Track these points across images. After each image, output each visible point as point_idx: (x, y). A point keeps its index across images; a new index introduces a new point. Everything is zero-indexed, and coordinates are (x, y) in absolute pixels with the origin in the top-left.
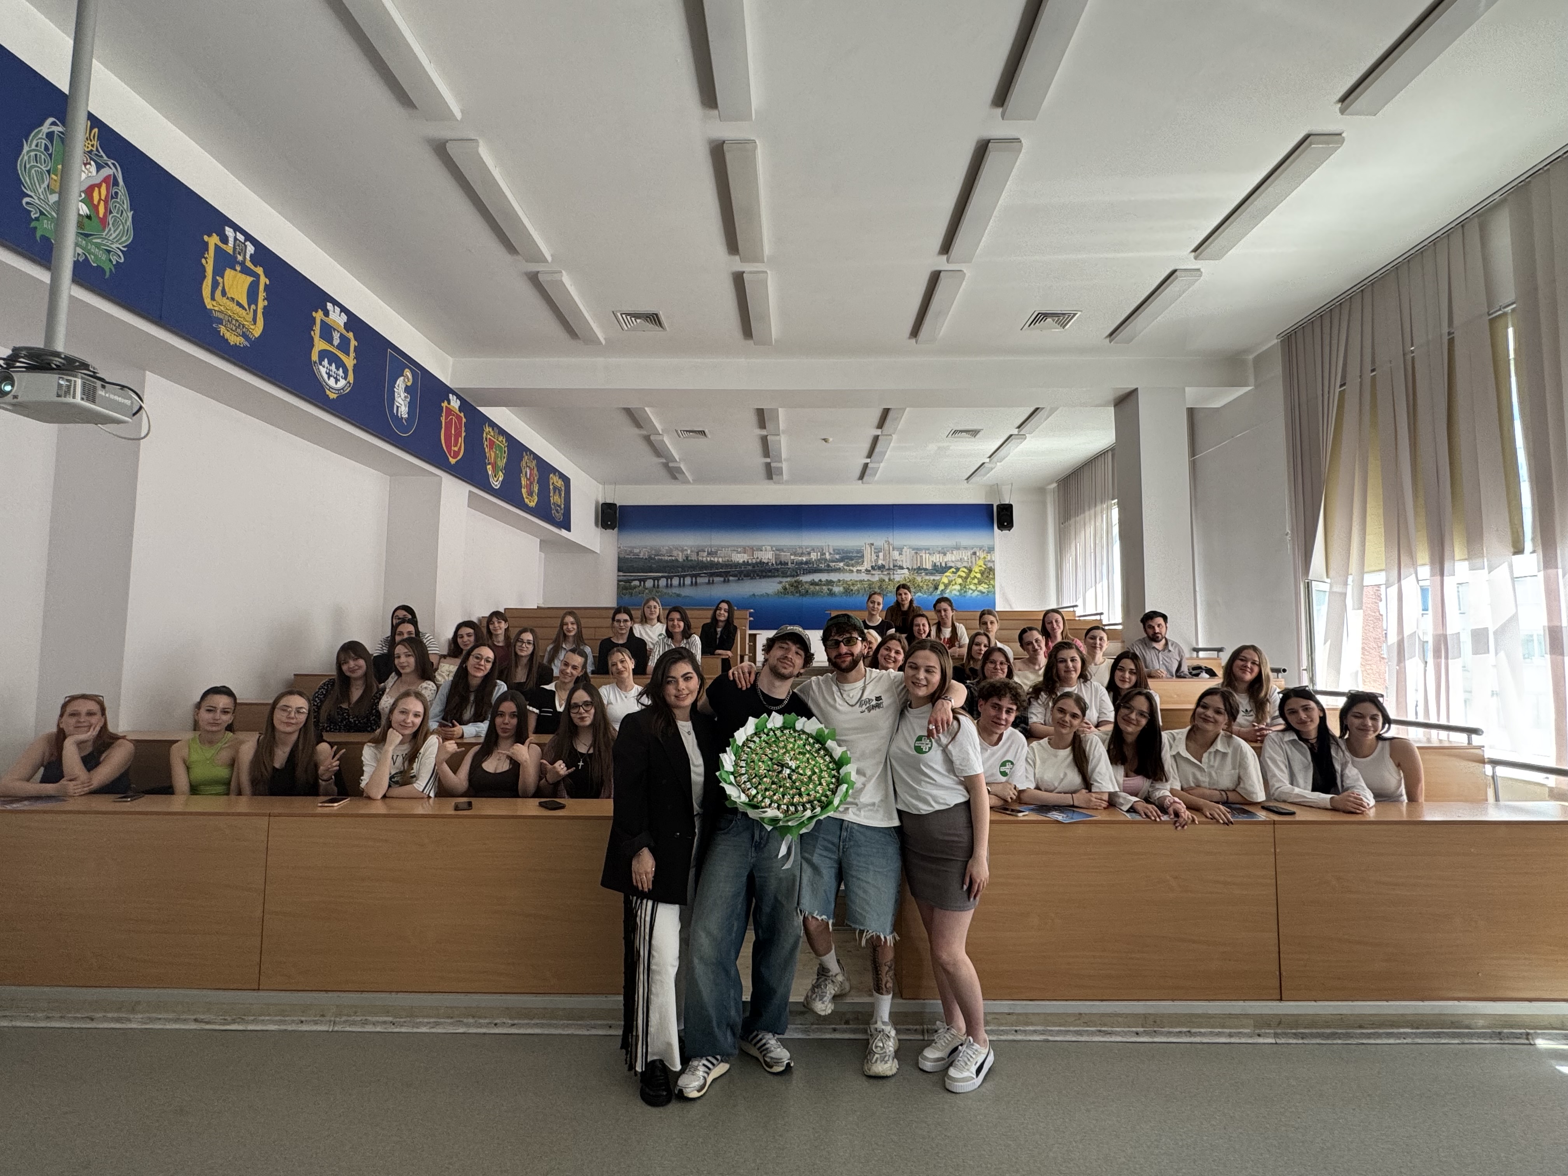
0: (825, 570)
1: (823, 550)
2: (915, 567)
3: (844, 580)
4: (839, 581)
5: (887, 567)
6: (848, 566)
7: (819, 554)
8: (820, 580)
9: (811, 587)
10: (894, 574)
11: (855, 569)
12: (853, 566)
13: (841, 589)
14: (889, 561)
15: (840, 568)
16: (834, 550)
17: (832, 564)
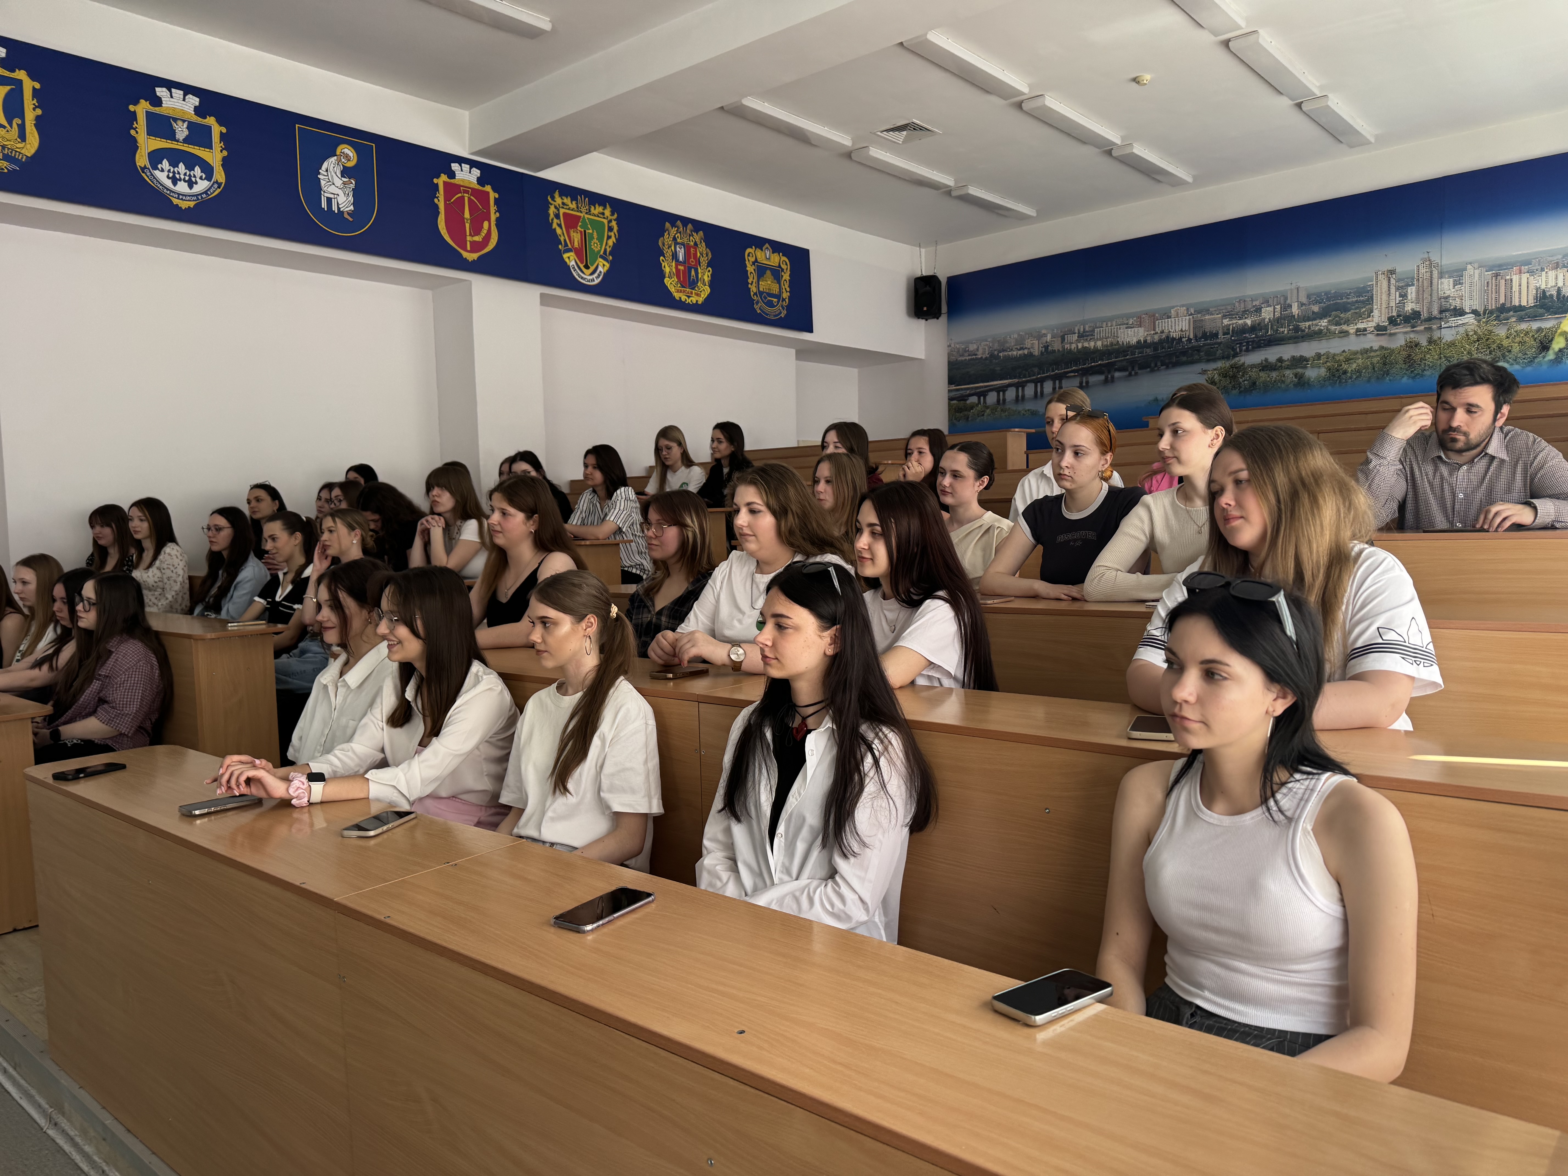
0: (1290, 338)
1: (1286, 299)
2: (1492, 306)
3: (1327, 354)
4: (1319, 356)
5: (1424, 315)
6: (1338, 324)
7: (1278, 307)
8: (1280, 360)
9: (1262, 374)
10: (1440, 328)
11: (1352, 329)
12: (1347, 322)
13: (1323, 371)
14: (1431, 302)
15: (1320, 331)
16: (1309, 297)
17: (1304, 325)
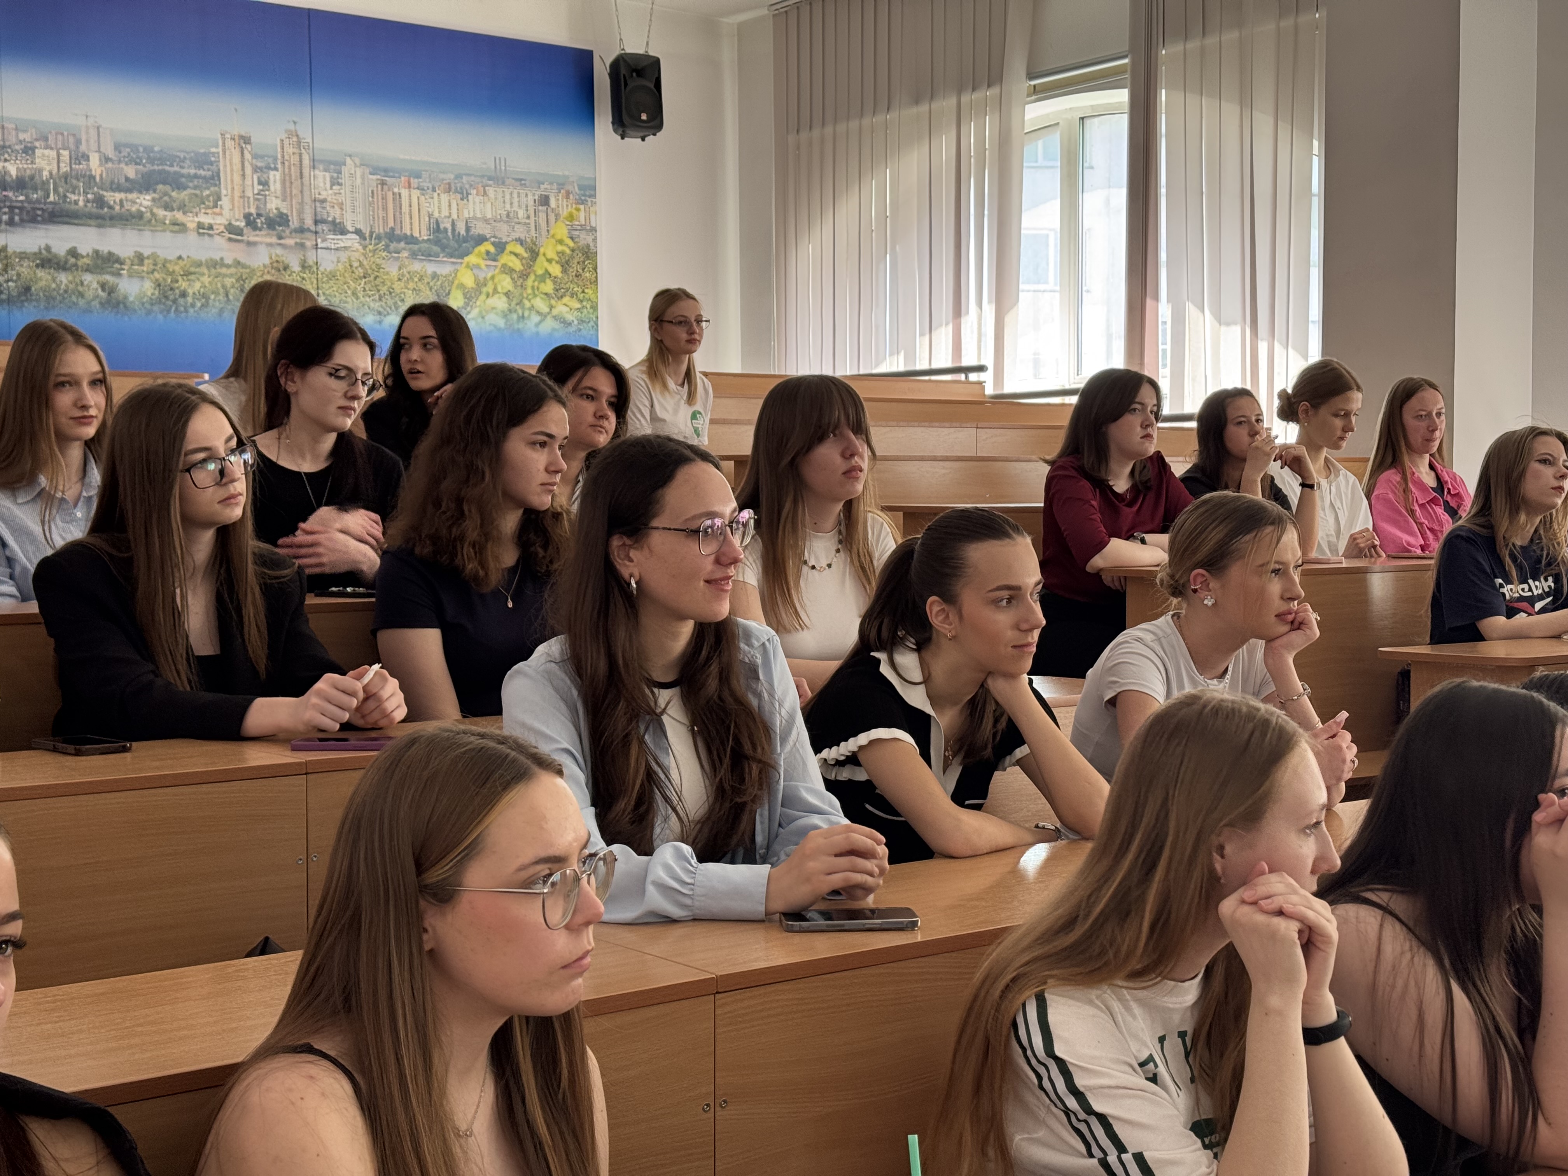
0: (90, 216)
1: (78, 142)
3: (154, 256)
4: (140, 258)
5: (294, 223)
6: (167, 207)
7: (65, 153)
8: (73, 253)
9: (40, 273)
10: (316, 247)
11: (191, 221)
12: (182, 208)
13: (149, 287)
14: (302, 203)
15: (140, 215)
16: (117, 147)
17: (113, 197)
